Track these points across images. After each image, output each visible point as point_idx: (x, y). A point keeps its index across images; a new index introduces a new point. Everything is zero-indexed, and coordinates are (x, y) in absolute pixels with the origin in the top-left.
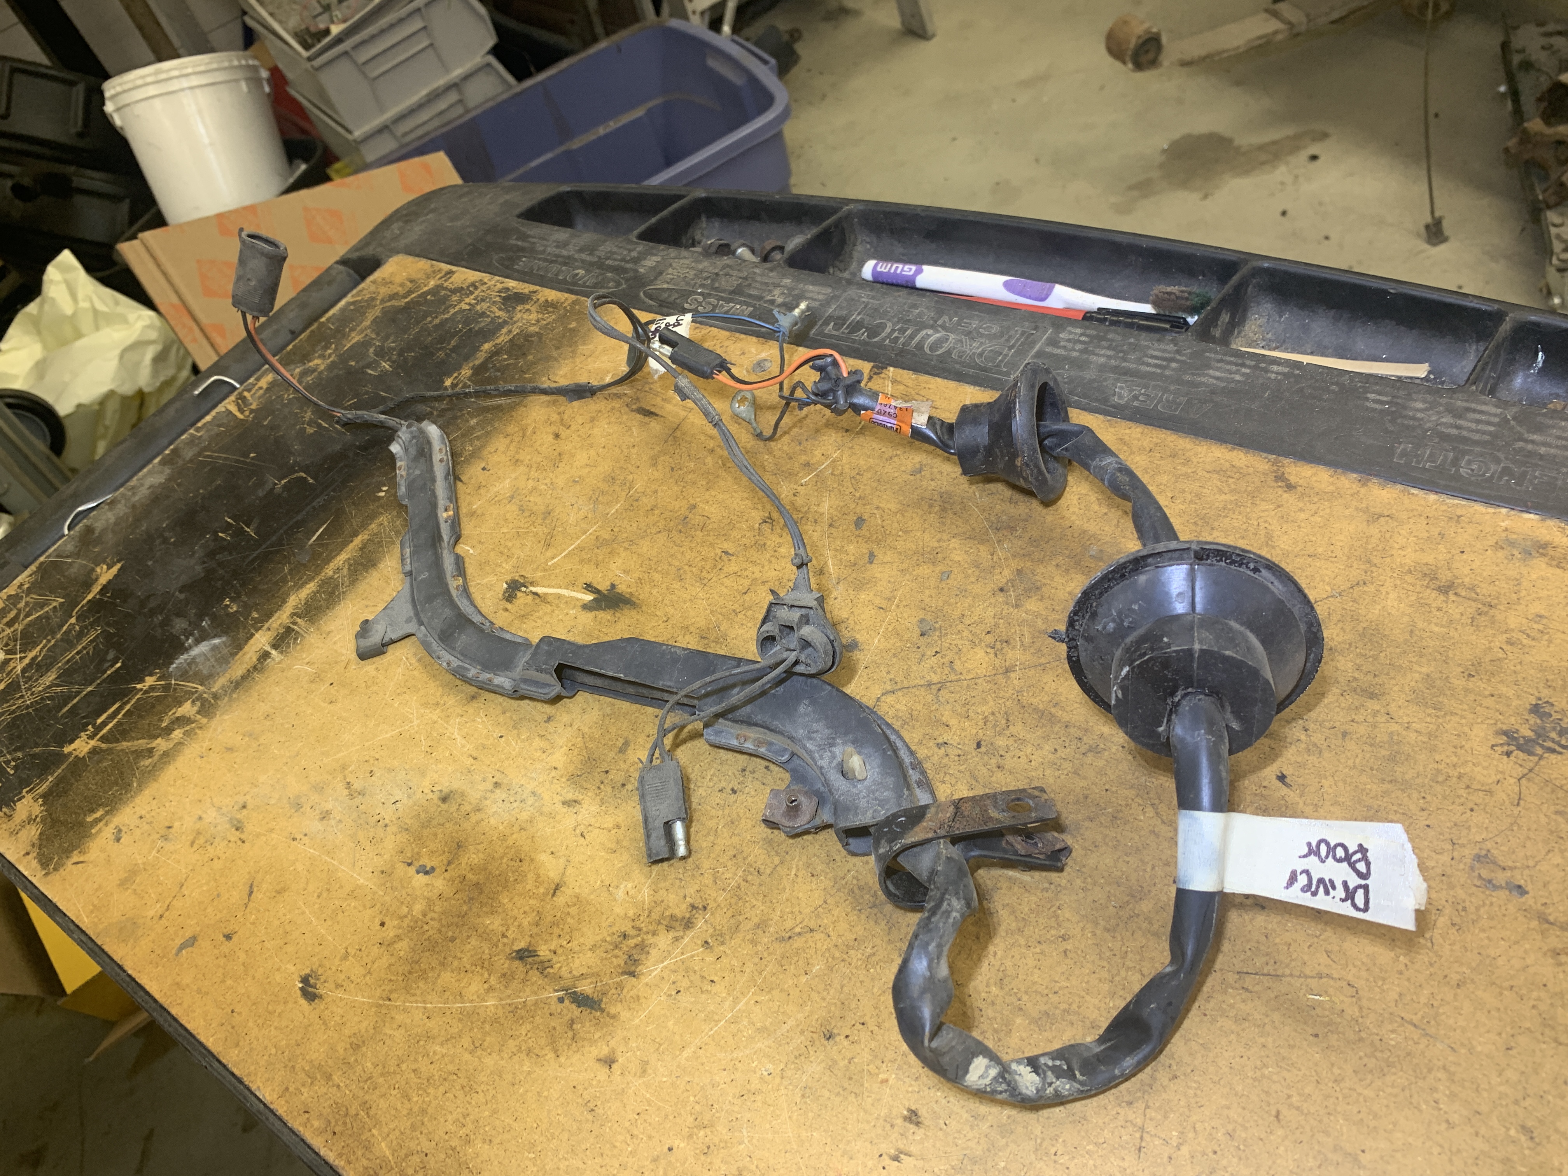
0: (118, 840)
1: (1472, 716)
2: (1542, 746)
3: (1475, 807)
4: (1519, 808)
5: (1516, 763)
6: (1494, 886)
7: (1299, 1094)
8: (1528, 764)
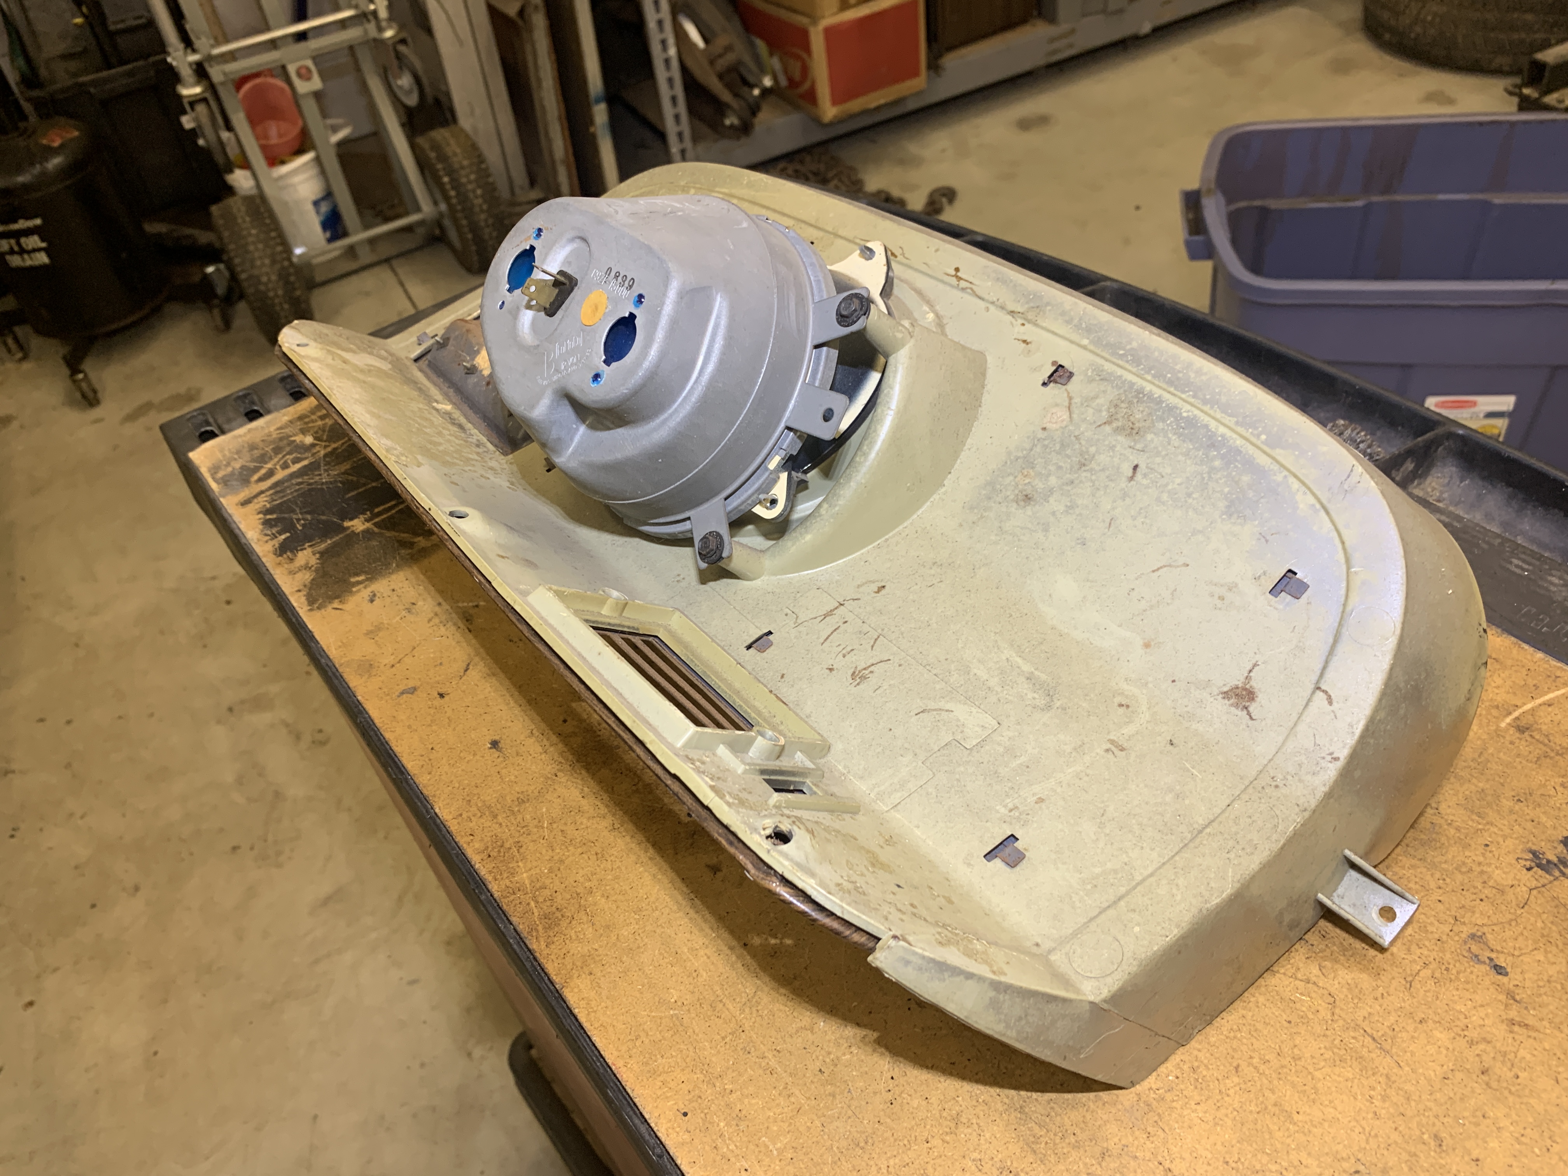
0: (372, 601)
1: (1509, 831)
2: (1561, 871)
3: (1485, 899)
4: (1522, 910)
5: (1533, 876)
6: (1478, 960)
7: (1260, 1059)
8: (1543, 881)
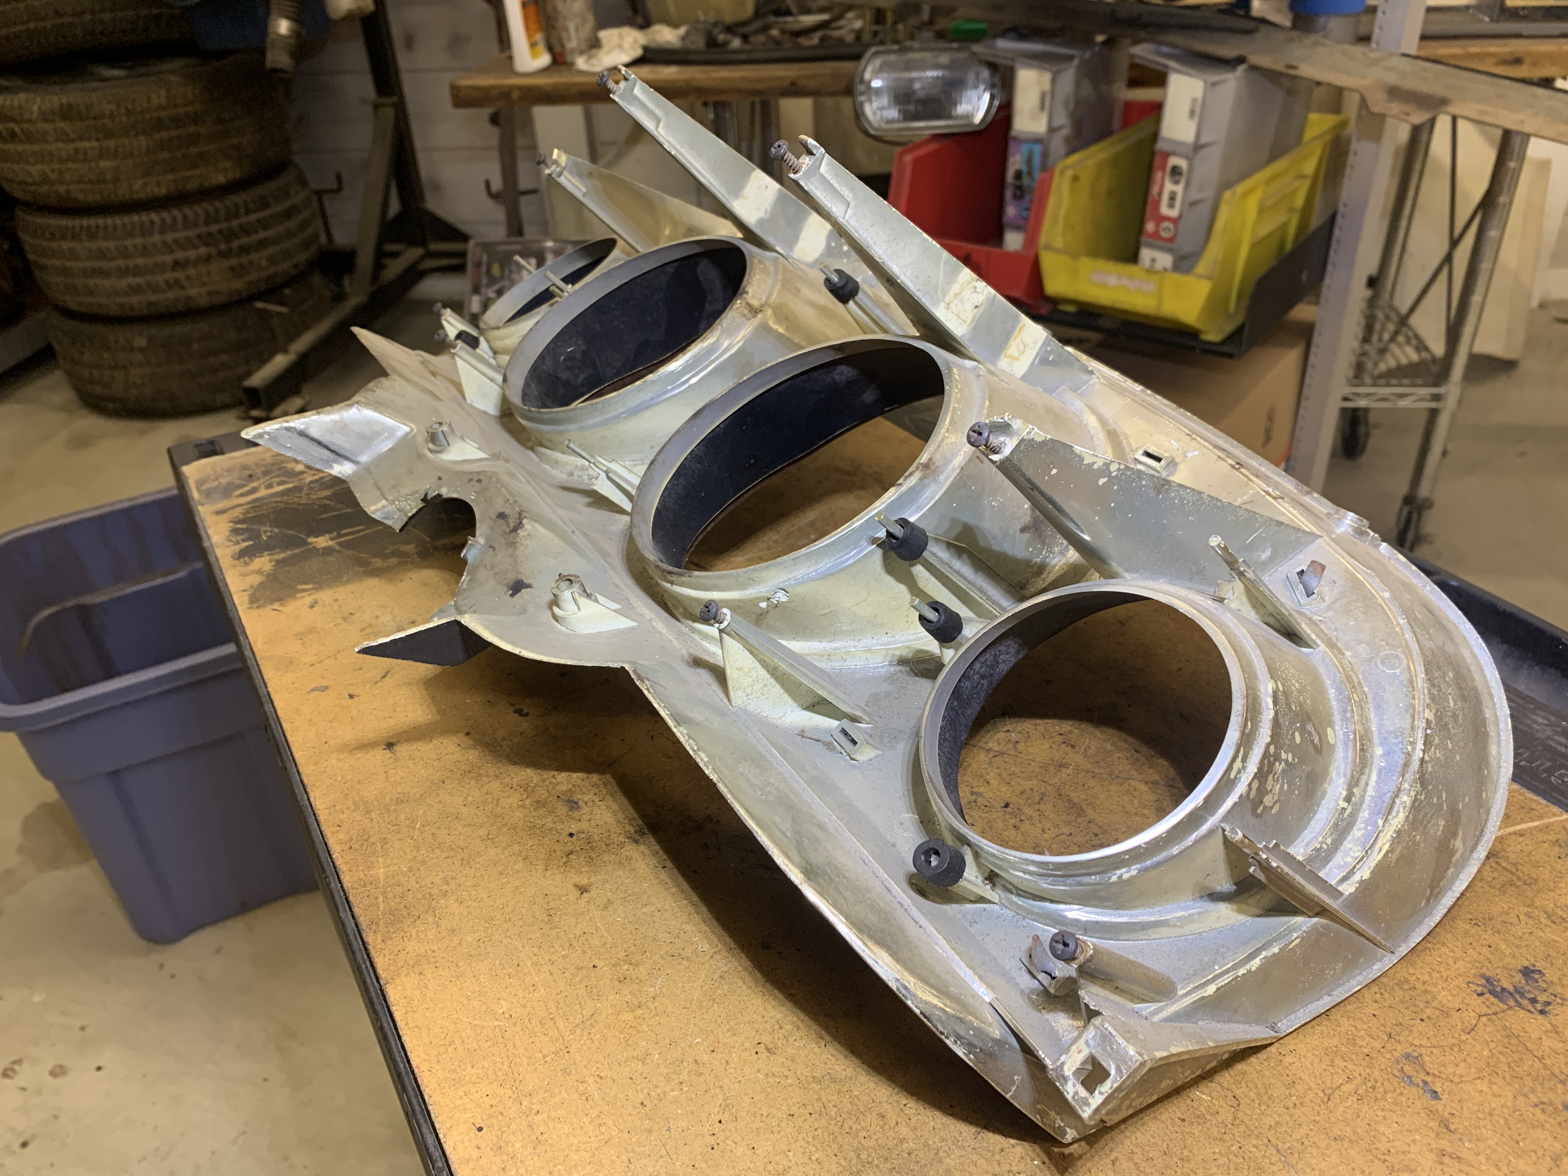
0: (312, 607)
1: (1462, 954)
2: (1517, 1001)
3: (1426, 1020)
4: (1468, 1036)
5: (1483, 1002)
6: (1411, 1082)
8: (1495, 1009)
